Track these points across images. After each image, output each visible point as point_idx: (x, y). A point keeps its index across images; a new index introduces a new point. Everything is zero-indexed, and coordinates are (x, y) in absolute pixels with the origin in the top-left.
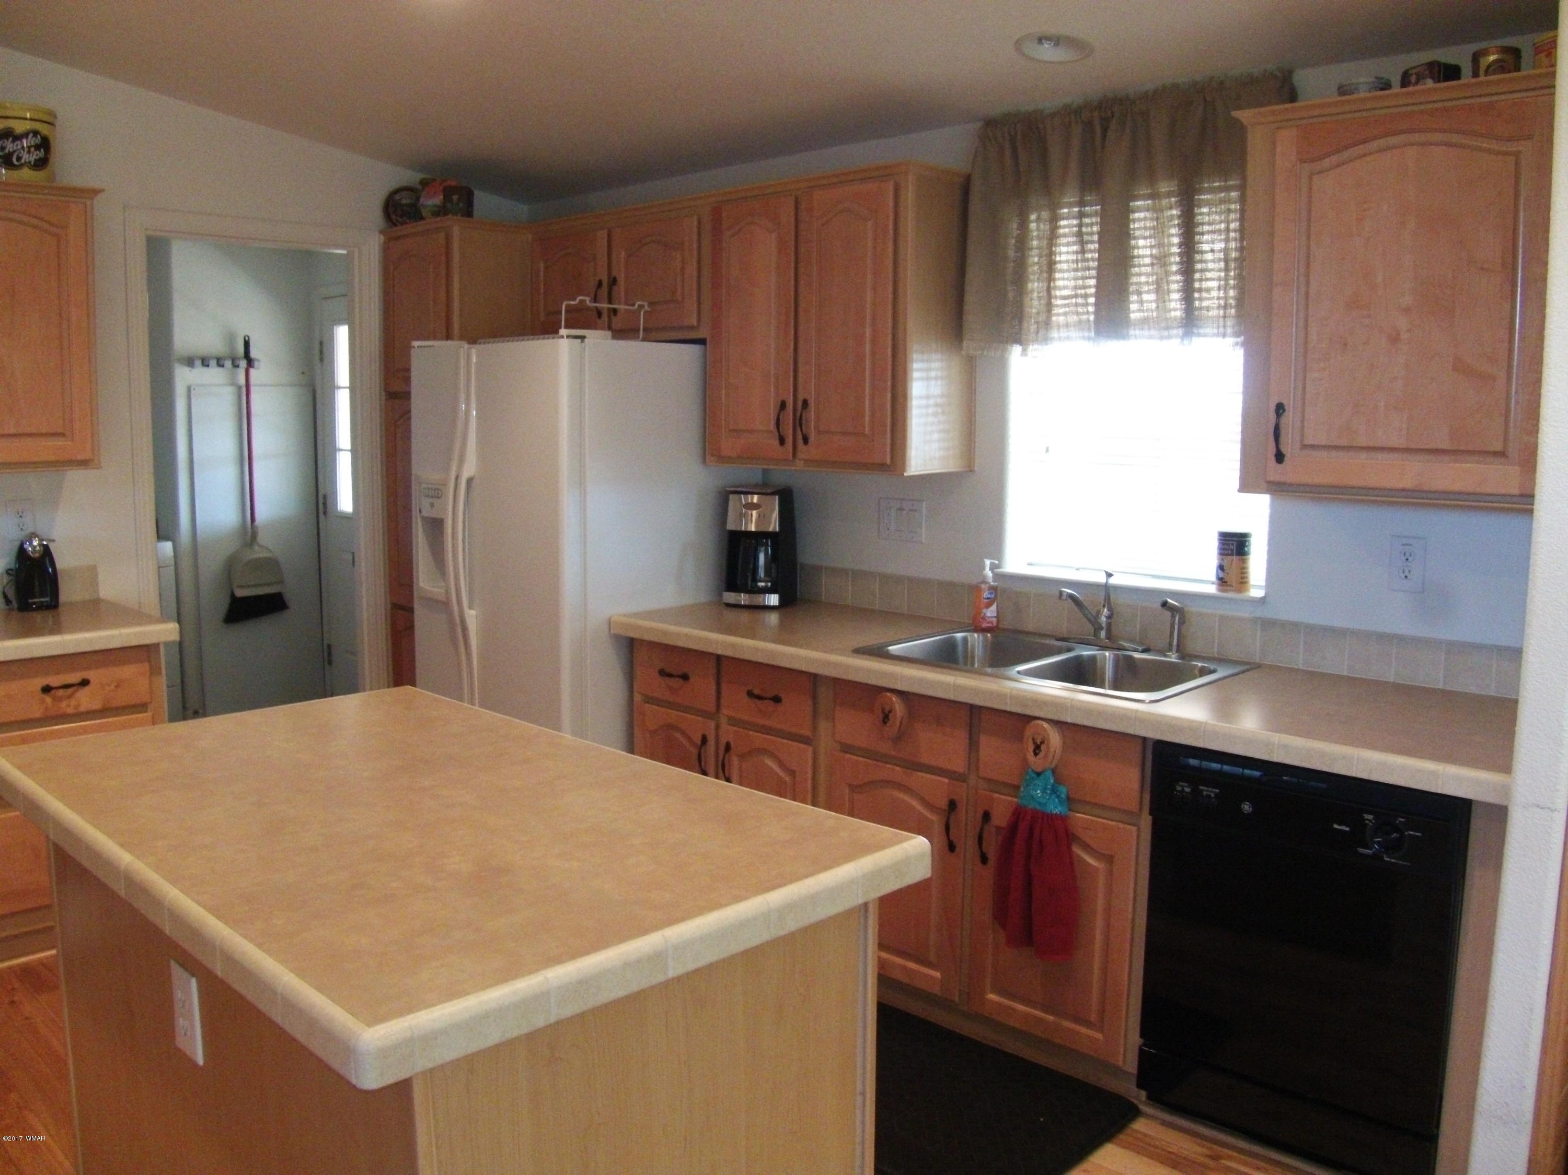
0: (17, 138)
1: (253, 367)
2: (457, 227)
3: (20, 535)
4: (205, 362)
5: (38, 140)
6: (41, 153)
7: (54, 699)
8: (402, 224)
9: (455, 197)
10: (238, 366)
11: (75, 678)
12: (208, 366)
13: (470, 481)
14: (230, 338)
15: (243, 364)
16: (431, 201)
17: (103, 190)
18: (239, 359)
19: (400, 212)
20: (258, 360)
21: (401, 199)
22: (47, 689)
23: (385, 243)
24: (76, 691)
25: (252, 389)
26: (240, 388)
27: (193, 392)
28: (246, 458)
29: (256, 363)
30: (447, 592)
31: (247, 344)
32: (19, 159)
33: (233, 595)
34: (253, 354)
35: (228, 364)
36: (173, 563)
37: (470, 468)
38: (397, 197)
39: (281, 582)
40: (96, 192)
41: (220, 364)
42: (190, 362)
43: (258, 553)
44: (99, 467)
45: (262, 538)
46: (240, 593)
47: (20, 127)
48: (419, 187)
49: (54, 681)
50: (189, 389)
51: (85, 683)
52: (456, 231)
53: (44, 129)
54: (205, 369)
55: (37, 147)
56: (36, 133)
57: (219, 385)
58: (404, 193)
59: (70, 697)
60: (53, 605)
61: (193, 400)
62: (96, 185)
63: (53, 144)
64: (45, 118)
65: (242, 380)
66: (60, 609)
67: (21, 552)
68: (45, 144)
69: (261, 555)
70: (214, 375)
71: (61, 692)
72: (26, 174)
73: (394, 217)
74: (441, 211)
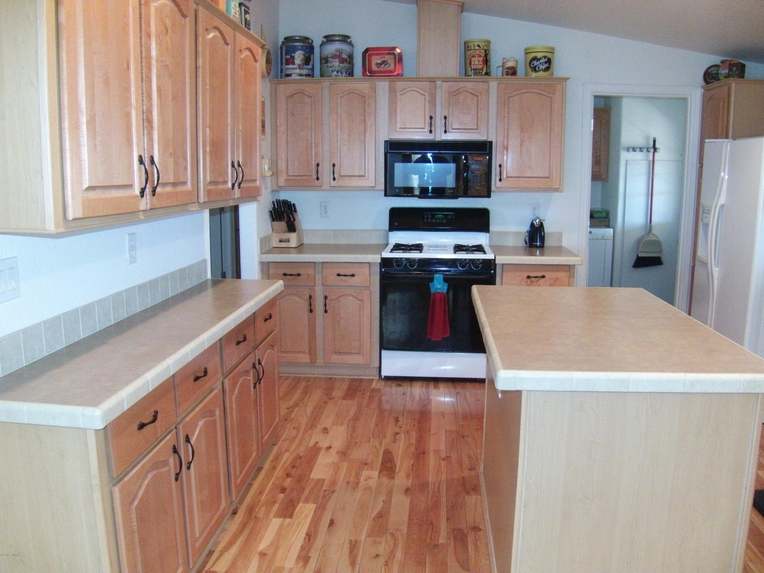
0: (539, 60)
1: (656, 152)
2: (734, 84)
3: (533, 217)
4: (634, 150)
5: (546, 60)
6: (547, 65)
7: (531, 281)
8: (712, 83)
9: (734, 69)
10: (649, 152)
11: (540, 274)
12: (635, 151)
13: (722, 206)
14: (648, 138)
15: (652, 150)
16: (723, 71)
17: (569, 78)
18: (650, 148)
19: (711, 77)
20: (659, 149)
21: (712, 71)
22: (529, 277)
23: (704, 93)
24: (539, 280)
25: (656, 162)
26: (650, 161)
27: (628, 163)
28: (650, 194)
29: (658, 150)
30: (707, 259)
31: (654, 141)
32: (539, 68)
33: (637, 255)
34: (657, 146)
35: (645, 150)
36: (612, 238)
37: (722, 200)
38: (710, 70)
39: (661, 252)
40: (567, 79)
41: (641, 150)
42: (628, 150)
43: (652, 238)
44: (562, 192)
45: (654, 231)
46: (641, 255)
47: (539, 55)
48: (720, 64)
49: (532, 274)
50: (627, 161)
51: (543, 277)
52: (733, 85)
53: (549, 55)
54: (634, 153)
55: (546, 63)
56: (545, 57)
57: (641, 160)
58: (713, 68)
59: (537, 281)
60: (542, 246)
61: (628, 166)
62: (568, 77)
63: (552, 61)
64: (550, 50)
65: (651, 158)
66: (545, 248)
67: (532, 225)
68: (549, 61)
69: (652, 239)
70: (638, 155)
71: (534, 279)
72: (541, 74)
73: (708, 80)
74: (728, 76)
